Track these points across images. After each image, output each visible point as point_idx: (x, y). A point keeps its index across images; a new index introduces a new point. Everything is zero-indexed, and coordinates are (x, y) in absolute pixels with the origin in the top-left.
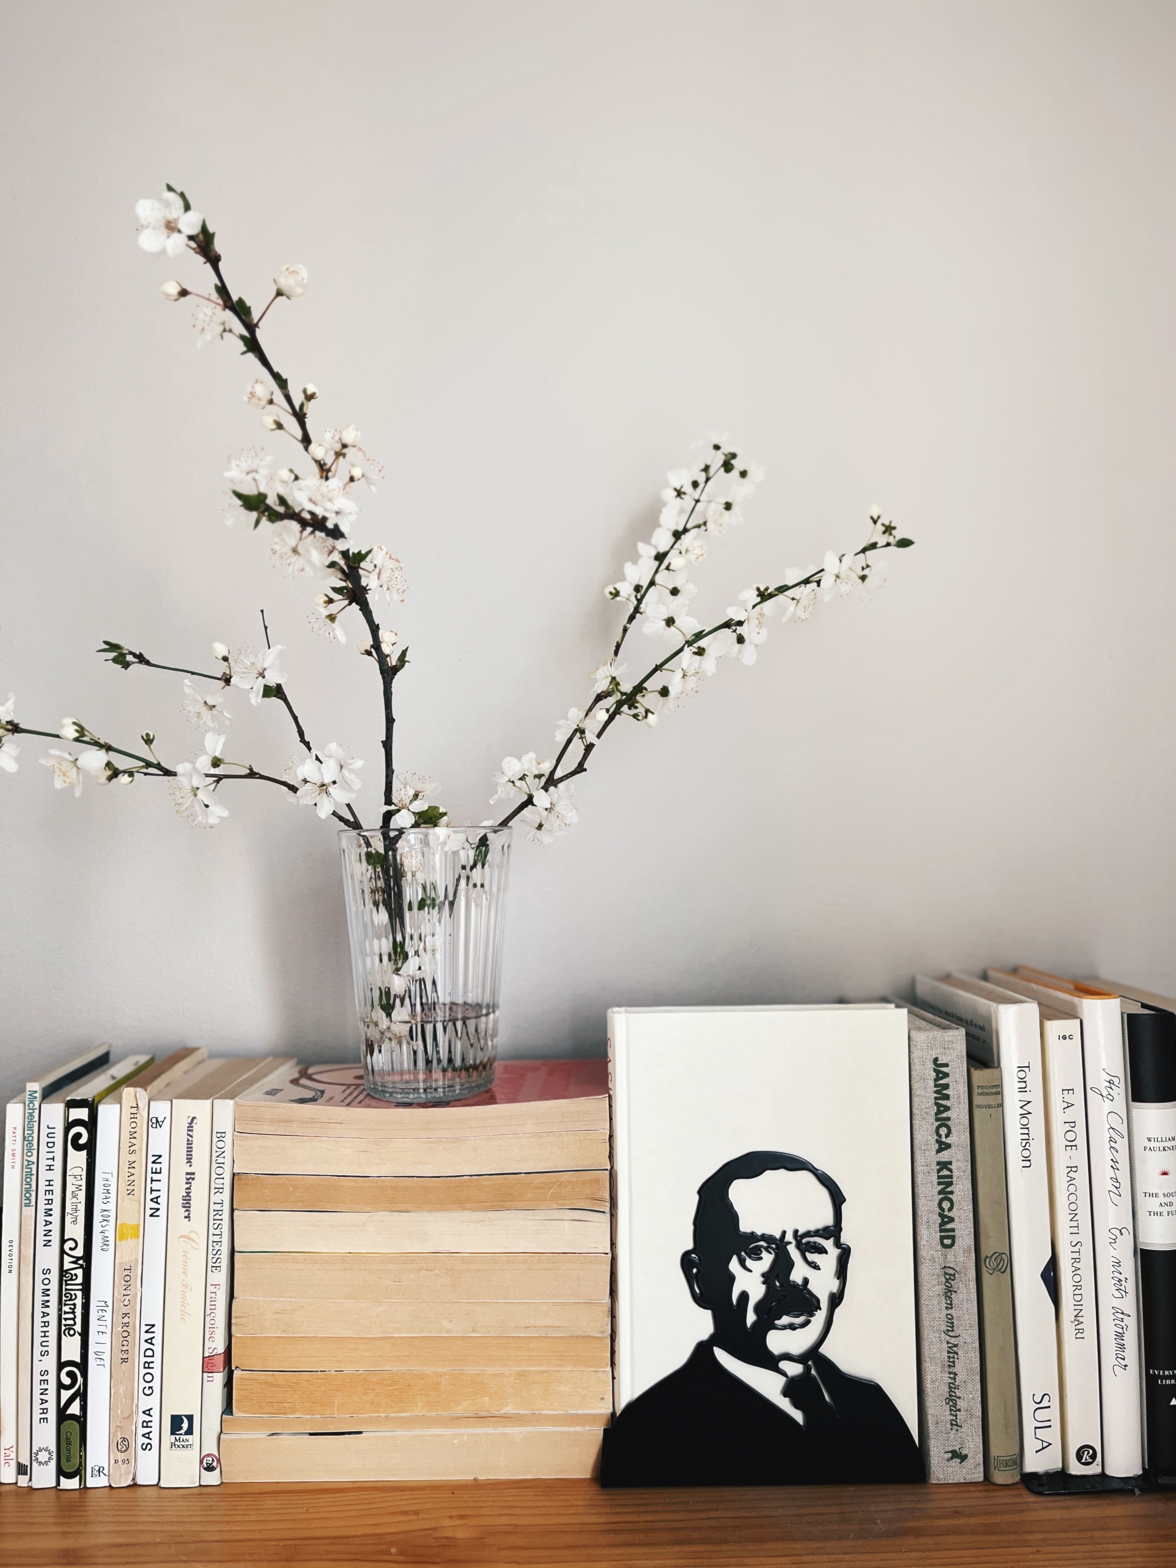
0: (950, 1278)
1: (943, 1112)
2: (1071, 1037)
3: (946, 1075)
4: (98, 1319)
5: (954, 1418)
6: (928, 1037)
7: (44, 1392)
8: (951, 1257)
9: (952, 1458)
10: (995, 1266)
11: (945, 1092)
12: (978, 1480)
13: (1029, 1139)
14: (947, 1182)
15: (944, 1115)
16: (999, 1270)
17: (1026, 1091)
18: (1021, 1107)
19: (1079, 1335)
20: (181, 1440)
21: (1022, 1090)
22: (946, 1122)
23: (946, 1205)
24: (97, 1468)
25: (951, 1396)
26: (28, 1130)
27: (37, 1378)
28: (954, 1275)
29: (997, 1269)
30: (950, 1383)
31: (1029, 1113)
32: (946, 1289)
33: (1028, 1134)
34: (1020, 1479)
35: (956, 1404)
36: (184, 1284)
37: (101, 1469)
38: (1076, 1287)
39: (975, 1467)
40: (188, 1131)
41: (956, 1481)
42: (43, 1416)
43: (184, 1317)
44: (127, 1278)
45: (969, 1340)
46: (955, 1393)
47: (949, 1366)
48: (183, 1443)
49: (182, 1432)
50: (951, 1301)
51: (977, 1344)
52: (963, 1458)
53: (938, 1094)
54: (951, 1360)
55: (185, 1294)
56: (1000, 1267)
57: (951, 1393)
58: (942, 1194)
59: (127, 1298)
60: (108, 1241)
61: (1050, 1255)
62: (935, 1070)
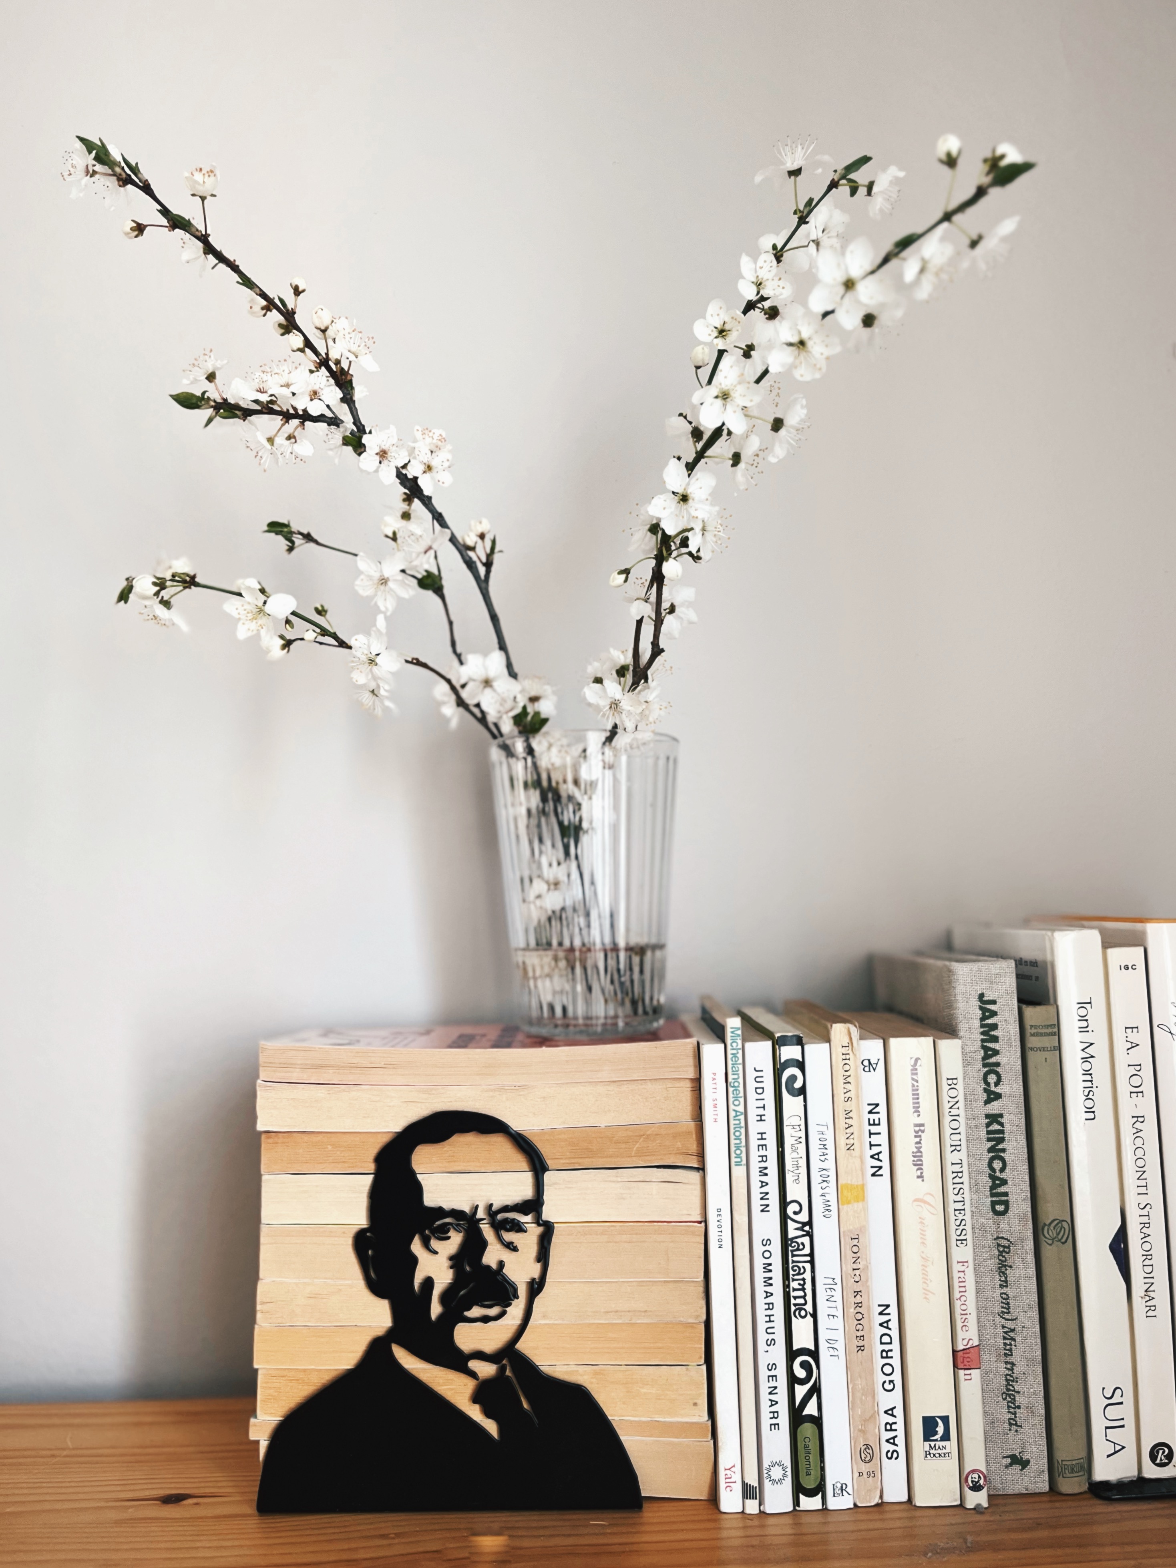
0: (1004, 1251)
1: (991, 1056)
2: (1134, 967)
3: (994, 1014)
4: (827, 1300)
5: (1013, 1416)
6: (971, 970)
7: (773, 1391)
8: (1004, 1226)
9: (1011, 1464)
10: (1055, 1235)
11: (993, 1033)
12: (1043, 1491)
13: (1092, 1087)
14: (998, 1138)
15: (993, 1060)
16: (1060, 1240)
17: (1088, 1031)
18: (1083, 1050)
19: (1150, 1313)
20: (937, 1448)
21: (1084, 1030)
22: (995, 1068)
23: (997, 1165)
24: (839, 1485)
25: (1008, 1390)
26: (733, 1074)
27: (763, 1373)
28: (1009, 1247)
29: (1056, 1239)
30: (1007, 1375)
31: (1092, 1057)
32: (999, 1264)
33: (1091, 1081)
34: (1088, 1488)
35: (1014, 1399)
36: (924, 1256)
37: (844, 1486)
38: (1145, 1257)
39: (1038, 1475)
40: (913, 1074)
41: (1016, 1492)
42: (774, 1421)
43: (928, 1297)
44: (855, 1249)
45: (1028, 1324)
46: (1013, 1387)
47: (1006, 1355)
48: (939, 1451)
49: (938, 1437)
50: (1006, 1278)
51: (1037, 1329)
52: (1025, 1464)
53: (984, 1035)
54: (1008, 1347)
55: (927, 1269)
56: (1060, 1237)
57: (1009, 1387)
58: (992, 1152)
59: (857, 1272)
60: (830, 1206)
61: (1119, 1223)
62: (981, 1008)
